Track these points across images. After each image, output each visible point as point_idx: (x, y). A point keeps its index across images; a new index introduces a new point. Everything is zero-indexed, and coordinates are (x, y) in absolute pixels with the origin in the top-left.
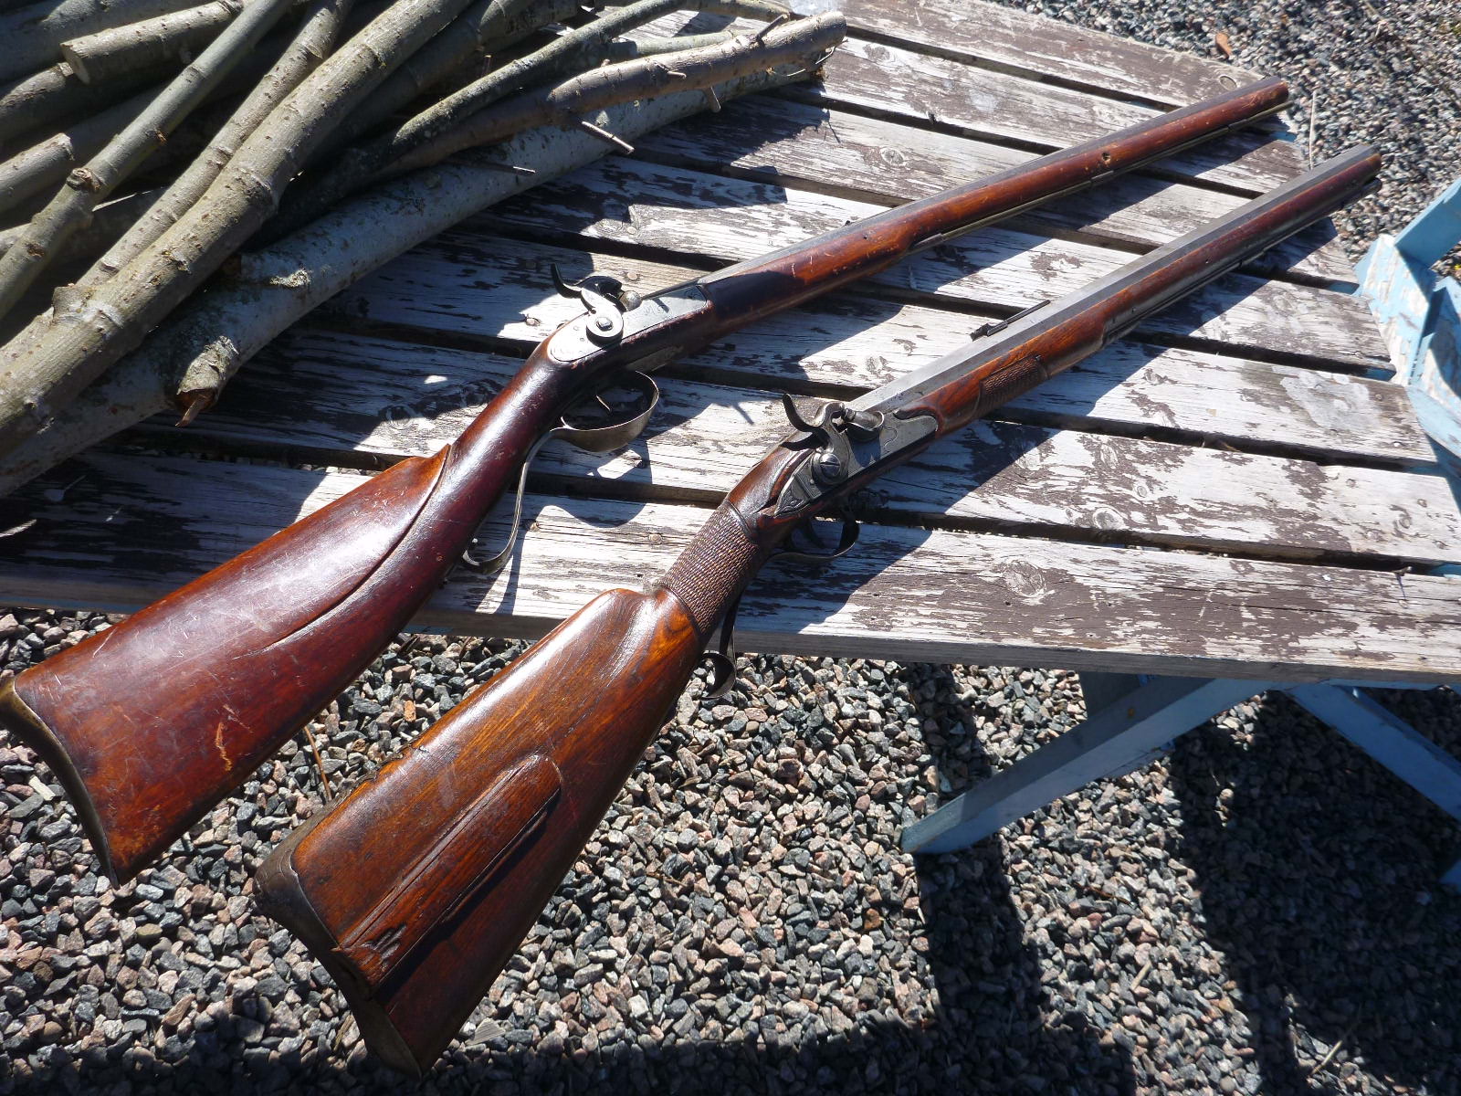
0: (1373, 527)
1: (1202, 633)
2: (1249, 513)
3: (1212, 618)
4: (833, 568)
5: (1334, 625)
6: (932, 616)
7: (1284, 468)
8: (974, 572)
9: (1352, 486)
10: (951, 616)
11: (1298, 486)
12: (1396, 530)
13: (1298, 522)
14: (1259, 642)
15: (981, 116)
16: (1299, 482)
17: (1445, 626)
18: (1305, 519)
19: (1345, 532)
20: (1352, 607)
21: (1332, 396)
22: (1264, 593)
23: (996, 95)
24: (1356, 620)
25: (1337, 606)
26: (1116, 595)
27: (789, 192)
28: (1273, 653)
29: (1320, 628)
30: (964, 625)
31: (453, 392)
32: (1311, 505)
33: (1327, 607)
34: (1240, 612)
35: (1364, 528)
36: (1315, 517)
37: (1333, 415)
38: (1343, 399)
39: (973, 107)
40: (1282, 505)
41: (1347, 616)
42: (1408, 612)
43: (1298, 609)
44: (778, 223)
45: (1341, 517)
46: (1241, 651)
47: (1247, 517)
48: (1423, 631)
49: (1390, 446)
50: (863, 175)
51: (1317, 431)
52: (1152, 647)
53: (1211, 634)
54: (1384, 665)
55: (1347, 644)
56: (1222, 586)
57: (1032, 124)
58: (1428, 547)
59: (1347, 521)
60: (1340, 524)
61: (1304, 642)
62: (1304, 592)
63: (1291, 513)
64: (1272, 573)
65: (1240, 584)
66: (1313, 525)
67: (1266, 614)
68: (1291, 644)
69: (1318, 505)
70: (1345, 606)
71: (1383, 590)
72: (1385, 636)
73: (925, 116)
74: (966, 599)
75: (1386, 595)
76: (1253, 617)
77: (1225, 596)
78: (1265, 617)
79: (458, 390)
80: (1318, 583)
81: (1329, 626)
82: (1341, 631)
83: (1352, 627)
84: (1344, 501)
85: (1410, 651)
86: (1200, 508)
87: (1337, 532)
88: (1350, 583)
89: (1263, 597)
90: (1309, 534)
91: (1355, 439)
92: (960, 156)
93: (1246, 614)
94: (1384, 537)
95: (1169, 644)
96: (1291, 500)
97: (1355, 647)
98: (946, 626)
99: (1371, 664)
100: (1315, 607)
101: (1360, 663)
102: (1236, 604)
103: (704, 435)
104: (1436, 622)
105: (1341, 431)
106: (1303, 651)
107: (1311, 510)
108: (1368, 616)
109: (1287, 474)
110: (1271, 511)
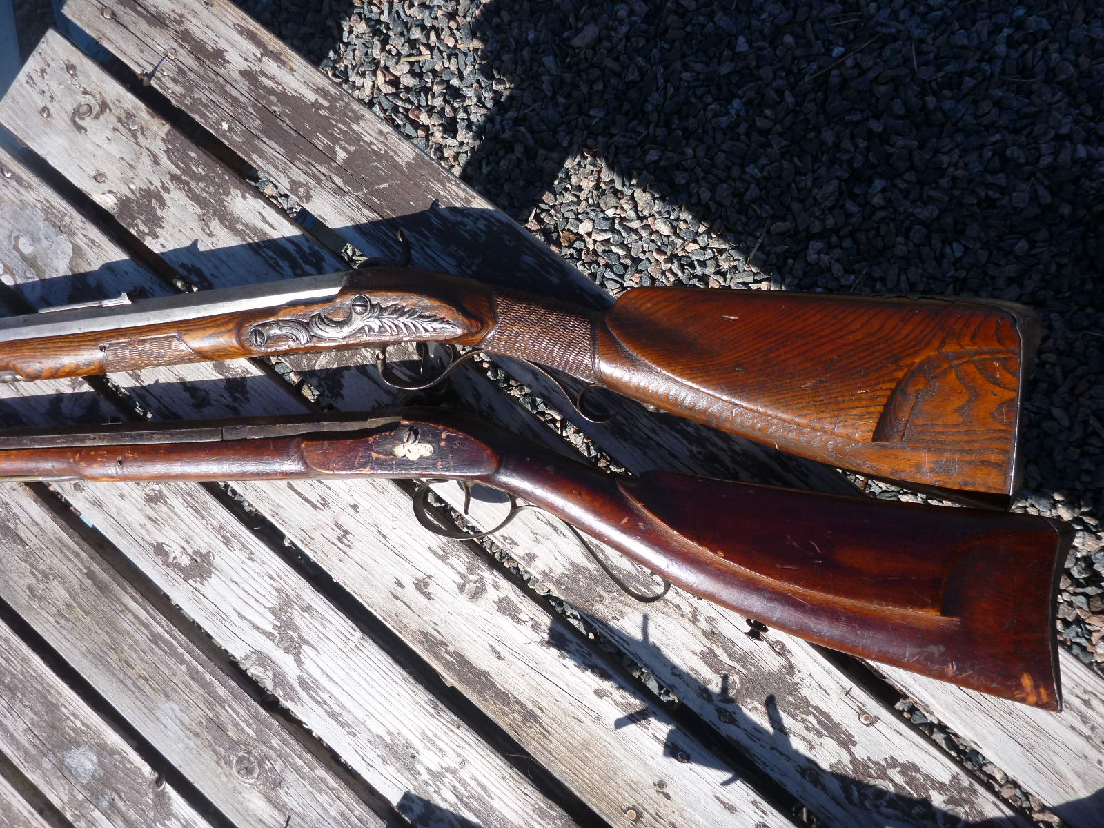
0: (124, 131)
1: (402, 172)
2: (239, 227)
3: (379, 176)
4: (691, 451)
5: (264, 88)
7: (156, 236)
9: (102, 175)
11: (159, 212)
12: (102, 111)
13: (197, 187)
14: (355, 127)
15: (103, 750)
16: (154, 214)
17: (152, 10)
18: (188, 184)
19: (158, 147)
20: (228, 88)
21: (24, 258)
22: (303, 157)
23: (61, 761)
24: (236, 76)
25: (242, 99)
26: (451, 255)
27: (394, 798)
28: (352, 110)
29: (283, 97)
31: (890, 811)
32: (167, 191)
33: (254, 106)
34: (346, 161)
35: (134, 136)
36: (174, 178)
37: (45, 243)
38: (16, 248)
39: (101, 764)
40: (198, 209)
41: (243, 84)
42: (175, 45)
43: (286, 124)
44: (437, 776)
45: (146, 160)
46: (381, 132)
47: (246, 225)
48: (180, 23)
49: (19, 180)
50: (298, 770)
51: (80, 240)
52: (462, 195)
53: (396, 166)
54: (253, 25)
55: (271, 66)
56: (339, 191)
57: (52, 708)
58: (89, 77)
59: (145, 153)
60: (155, 156)
61: (311, 97)
62: (263, 131)
63: (195, 198)
64: (275, 167)
65: (319, 181)
66: (184, 172)
67: (321, 141)
68: (326, 104)
69: (159, 185)
70: (235, 93)
71: (180, 78)
72: (222, 45)
73: (168, 788)
75: (181, 71)
76: (338, 148)
77: (345, 183)
78: (326, 141)
79: (884, 810)
80: (238, 128)
81: (271, 91)
82: (264, 80)
83: (246, 74)
84: (128, 169)
85: (213, 19)
86: (284, 264)
87: (168, 151)
88: (206, 106)
89: (308, 155)
90: (200, 170)
91: (48, 209)
92: (169, 723)
93: (341, 155)
94: (123, 115)
95: (444, 185)
96: (183, 207)
97: (265, 59)
99: (265, 35)
100: (266, 114)
101: (275, 44)
102: (340, 170)
103: (700, 634)
104: (157, 20)
105: (54, 225)
106: (318, 90)
107: (171, 186)
108: (222, 71)
109: (158, 230)
110: (214, 213)
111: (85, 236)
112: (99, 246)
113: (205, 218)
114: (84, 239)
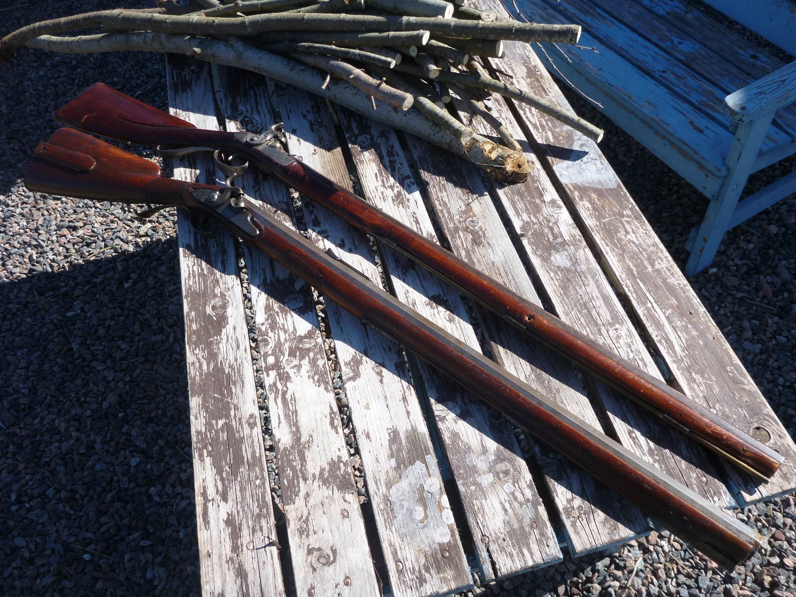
0: (311, 527)
1: (205, 395)
2: (294, 429)
3: (214, 401)
5: (223, 484)
6: (193, 271)
7: (339, 458)
8: (219, 285)
9: (342, 514)
10: (194, 277)
11: (327, 468)
12: (313, 549)
13: (297, 464)
14: (203, 430)
16: (330, 470)
17: (239, 582)
18: (301, 470)
19: (299, 501)
20: (239, 500)
21: (425, 507)
22: (237, 435)
23: (573, 265)
24: (230, 502)
25: (238, 488)
28: (198, 438)
29: (220, 471)
30: (191, 283)
32: (314, 475)
33: (236, 479)
34: (221, 419)
35: (307, 519)
36: (305, 479)
37: (406, 504)
39: (550, 255)
40: (307, 453)
41: (231, 495)
42: (245, 548)
43: (230, 457)
45: (312, 501)
46: (196, 418)
47: (290, 427)
48: (231, 559)
49: (395, 554)
50: (449, 212)
51: (383, 489)
53: (204, 400)
54: (199, 520)
55: (211, 492)
56: (236, 408)
58: (305, 577)
59: (309, 505)
60: (305, 499)
61: (208, 460)
62: (243, 463)
63: (303, 459)
64: (253, 442)
65: (240, 419)
66: (298, 477)
67: (223, 436)
68: (205, 451)
69: (316, 482)
70: (239, 494)
71: (257, 527)
72: (222, 525)
73: (519, 231)
74: (204, 283)
75: (254, 531)
76: (219, 427)
77: (230, 409)
78: (221, 434)
80: (253, 475)
81: (222, 480)
82: (220, 488)
83: (225, 499)
84: (326, 505)
85: (214, 544)
86: (288, 397)
87: (297, 495)
88: (258, 501)
89: (234, 435)
90: (289, 472)
91: (389, 522)
93: (221, 423)
94: (304, 537)
95: (195, 377)
96: (313, 460)
97: (210, 498)
98: (189, 277)
99: (199, 510)
100: (234, 472)
101: (199, 500)
102: (228, 416)
104: (241, 573)
105: (392, 510)
106: (201, 456)
107: (310, 476)
108: (235, 512)
109: (336, 459)
110: (300, 445)
111: (378, 489)
112: (375, 477)
113: (307, 446)
114: (380, 488)
